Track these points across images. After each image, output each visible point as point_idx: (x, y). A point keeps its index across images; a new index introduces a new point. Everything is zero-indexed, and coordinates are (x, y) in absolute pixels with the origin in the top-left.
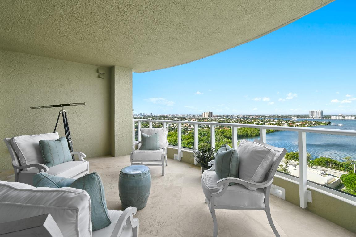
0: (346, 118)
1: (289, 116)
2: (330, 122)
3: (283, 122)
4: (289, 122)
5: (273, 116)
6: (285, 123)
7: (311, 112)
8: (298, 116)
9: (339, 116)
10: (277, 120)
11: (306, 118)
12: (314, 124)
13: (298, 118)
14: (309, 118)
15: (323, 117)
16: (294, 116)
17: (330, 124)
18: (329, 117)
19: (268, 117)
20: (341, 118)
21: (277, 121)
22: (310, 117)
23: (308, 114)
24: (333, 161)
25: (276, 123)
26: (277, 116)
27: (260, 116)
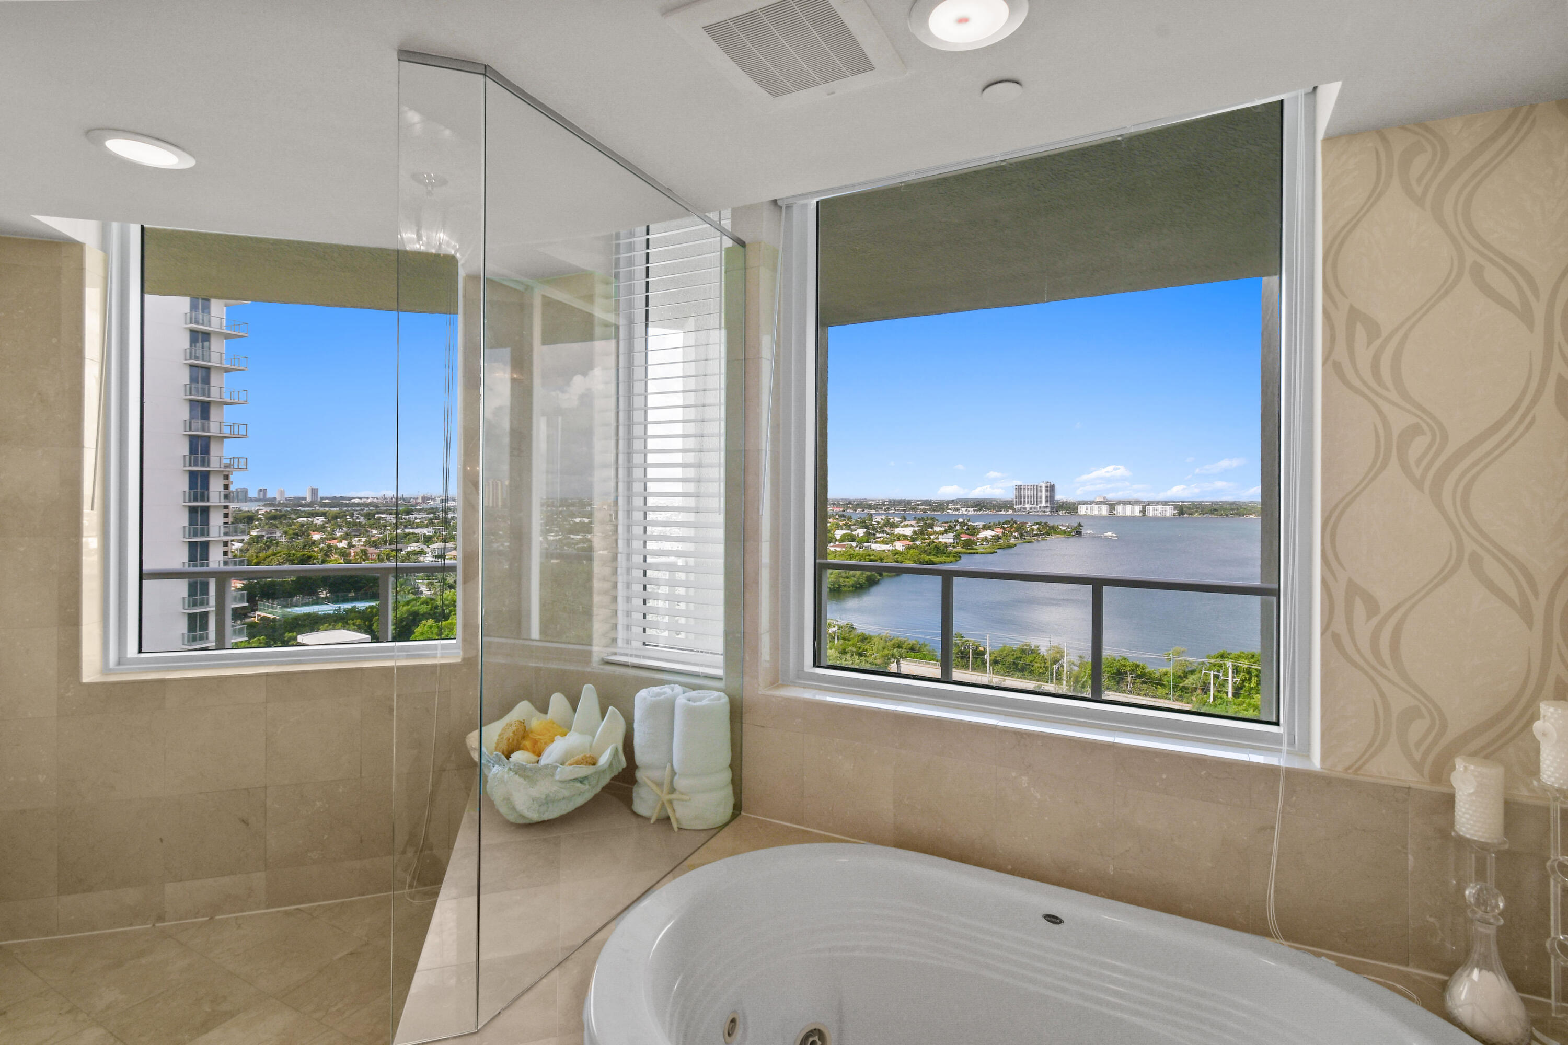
0: (1120, 510)
1: (948, 502)
2: (1080, 525)
3: (937, 529)
4: (958, 527)
5: (894, 503)
6: (946, 532)
7: (1019, 489)
8: (980, 505)
9: (1097, 503)
10: (915, 519)
11: (1003, 512)
12: (1035, 533)
13: (980, 510)
14: (1014, 511)
15: (1058, 507)
16: (967, 503)
17: (1079, 533)
18: (1071, 508)
19: (877, 507)
20: (1104, 510)
21: (914, 523)
22: (1018, 507)
23: (1010, 496)
24: (1138, 666)
25: (915, 532)
26: (907, 505)
27: (850, 503)
